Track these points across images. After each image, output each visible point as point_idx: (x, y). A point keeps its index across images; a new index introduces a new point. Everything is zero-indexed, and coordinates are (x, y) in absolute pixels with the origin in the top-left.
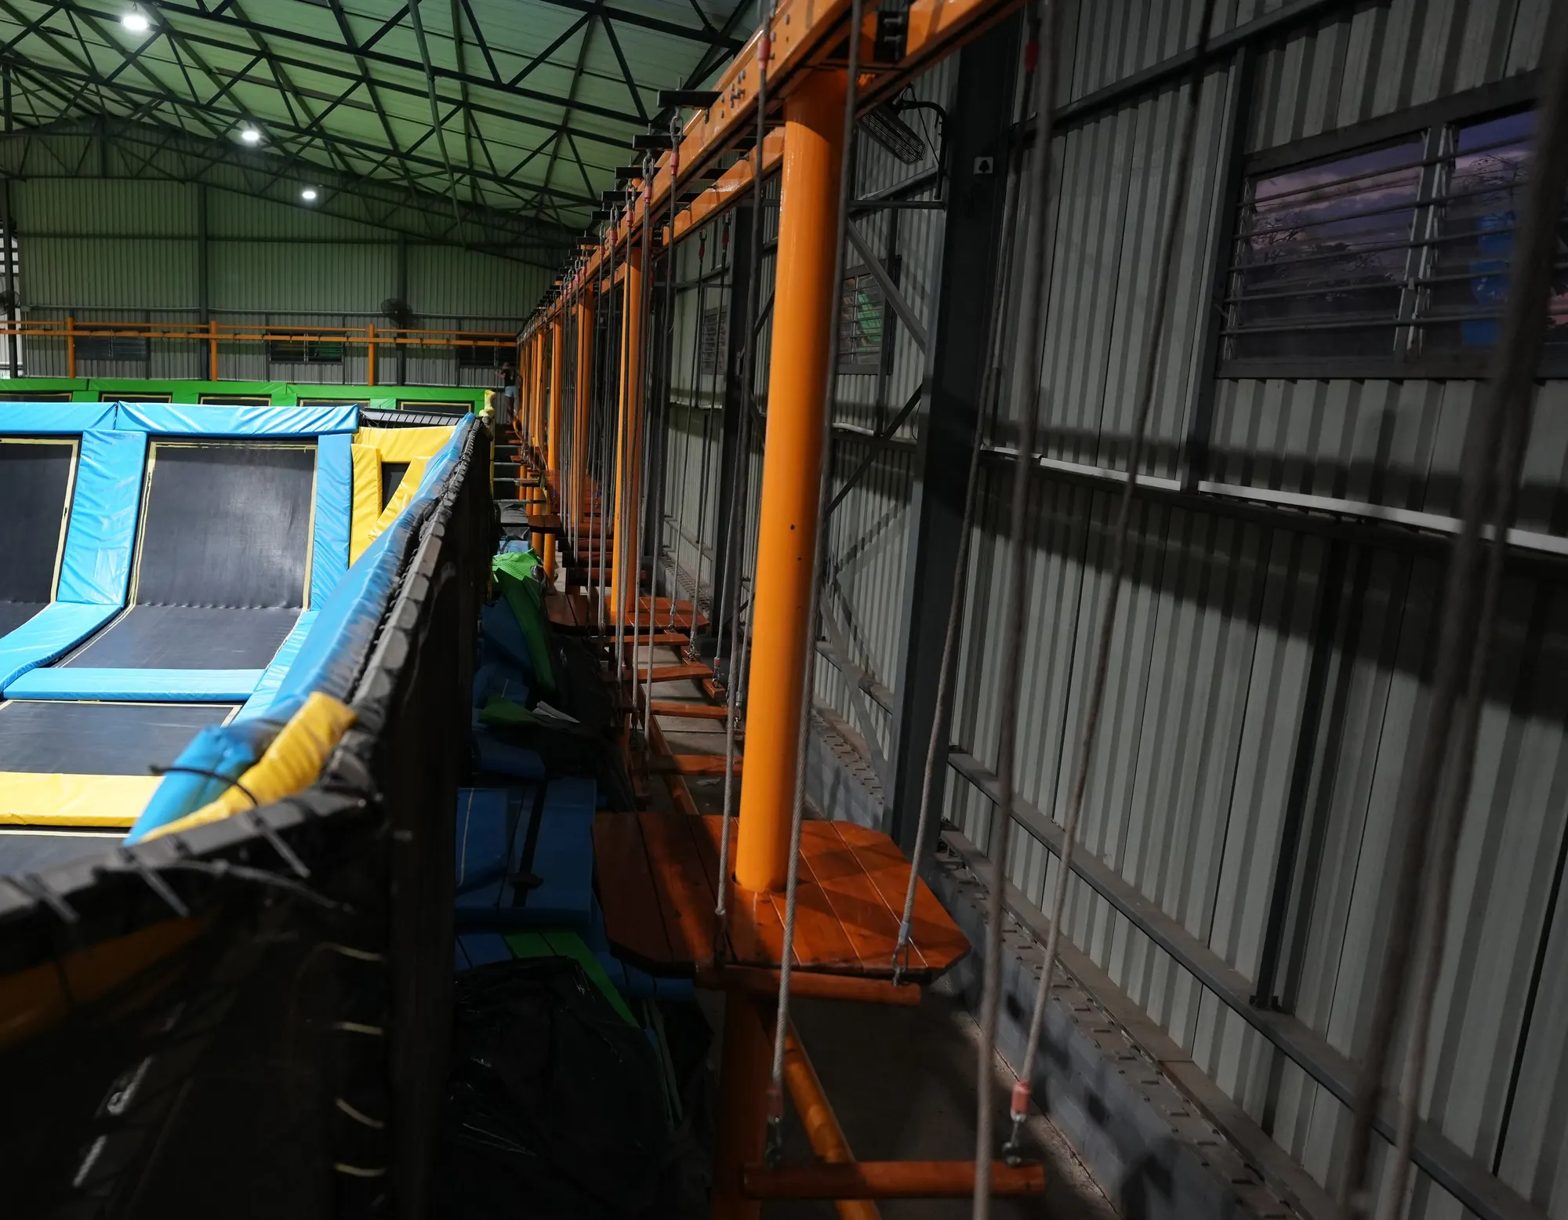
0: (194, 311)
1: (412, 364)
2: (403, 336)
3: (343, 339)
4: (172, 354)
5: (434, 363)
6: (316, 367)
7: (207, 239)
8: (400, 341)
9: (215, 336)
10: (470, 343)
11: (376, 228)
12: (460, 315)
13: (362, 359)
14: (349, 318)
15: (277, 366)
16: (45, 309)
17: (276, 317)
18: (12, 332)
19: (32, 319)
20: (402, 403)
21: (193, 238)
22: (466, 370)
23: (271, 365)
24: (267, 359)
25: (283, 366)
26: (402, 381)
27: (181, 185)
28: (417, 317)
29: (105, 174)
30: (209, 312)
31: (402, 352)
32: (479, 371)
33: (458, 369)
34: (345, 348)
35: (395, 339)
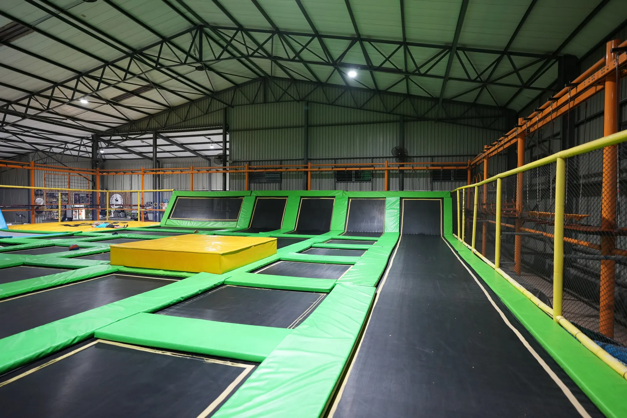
0: (301, 160)
1: (407, 181)
2: (403, 166)
3: (372, 169)
4: (291, 180)
5: (419, 179)
6: (358, 183)
7: (308, 126)
8: (401, 168)
9: (310, 170)
10: (440, 168)
11: (389, 115)
12: (433, 155)
13: (381, 179)
14: (375, 159)
15: (339, 183)
16: (238, 162)
17: (339, 160)
18: (225, 171)
19: (233, 166)
20: (403, 199)
21: (302, 127)
22: (436, 183)
23: (337, 183)
24: (335, 180)
25: (342, 183)
26: (402, 188)
27: (298, 103)
28: (410, 157)
29: (265, 102)
30: (308, 159)
31: (402, 174)
32: (443, 183)
33: (431, 182)
34: (373, 174)
35: (399, 167)
